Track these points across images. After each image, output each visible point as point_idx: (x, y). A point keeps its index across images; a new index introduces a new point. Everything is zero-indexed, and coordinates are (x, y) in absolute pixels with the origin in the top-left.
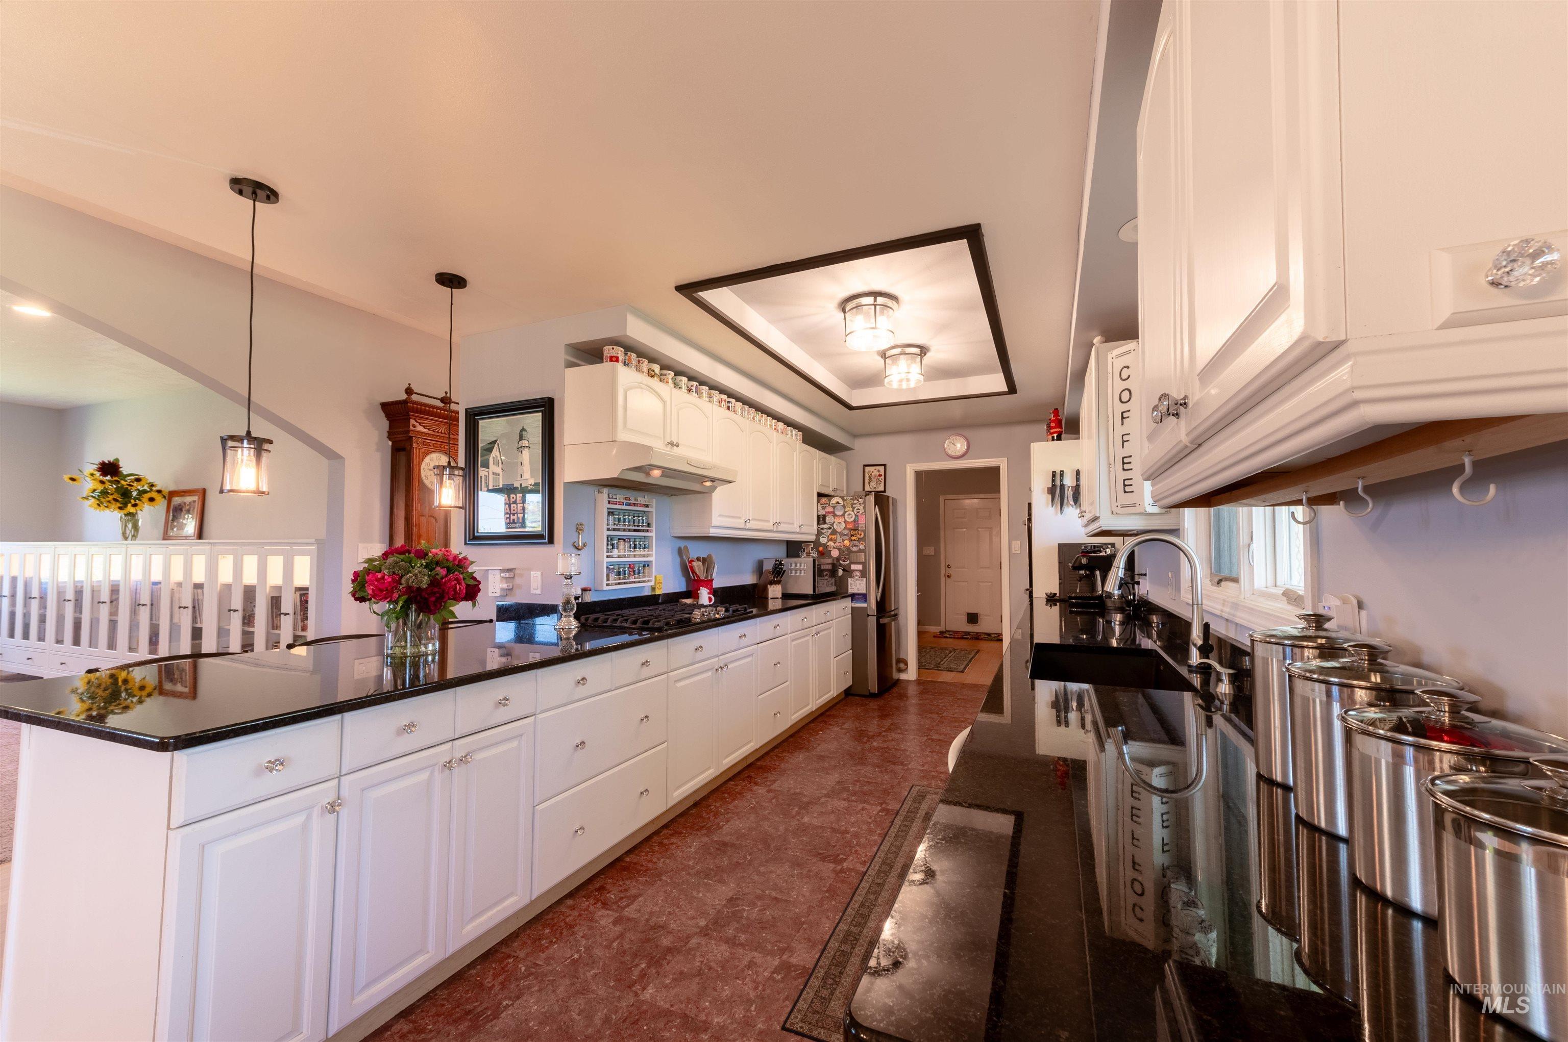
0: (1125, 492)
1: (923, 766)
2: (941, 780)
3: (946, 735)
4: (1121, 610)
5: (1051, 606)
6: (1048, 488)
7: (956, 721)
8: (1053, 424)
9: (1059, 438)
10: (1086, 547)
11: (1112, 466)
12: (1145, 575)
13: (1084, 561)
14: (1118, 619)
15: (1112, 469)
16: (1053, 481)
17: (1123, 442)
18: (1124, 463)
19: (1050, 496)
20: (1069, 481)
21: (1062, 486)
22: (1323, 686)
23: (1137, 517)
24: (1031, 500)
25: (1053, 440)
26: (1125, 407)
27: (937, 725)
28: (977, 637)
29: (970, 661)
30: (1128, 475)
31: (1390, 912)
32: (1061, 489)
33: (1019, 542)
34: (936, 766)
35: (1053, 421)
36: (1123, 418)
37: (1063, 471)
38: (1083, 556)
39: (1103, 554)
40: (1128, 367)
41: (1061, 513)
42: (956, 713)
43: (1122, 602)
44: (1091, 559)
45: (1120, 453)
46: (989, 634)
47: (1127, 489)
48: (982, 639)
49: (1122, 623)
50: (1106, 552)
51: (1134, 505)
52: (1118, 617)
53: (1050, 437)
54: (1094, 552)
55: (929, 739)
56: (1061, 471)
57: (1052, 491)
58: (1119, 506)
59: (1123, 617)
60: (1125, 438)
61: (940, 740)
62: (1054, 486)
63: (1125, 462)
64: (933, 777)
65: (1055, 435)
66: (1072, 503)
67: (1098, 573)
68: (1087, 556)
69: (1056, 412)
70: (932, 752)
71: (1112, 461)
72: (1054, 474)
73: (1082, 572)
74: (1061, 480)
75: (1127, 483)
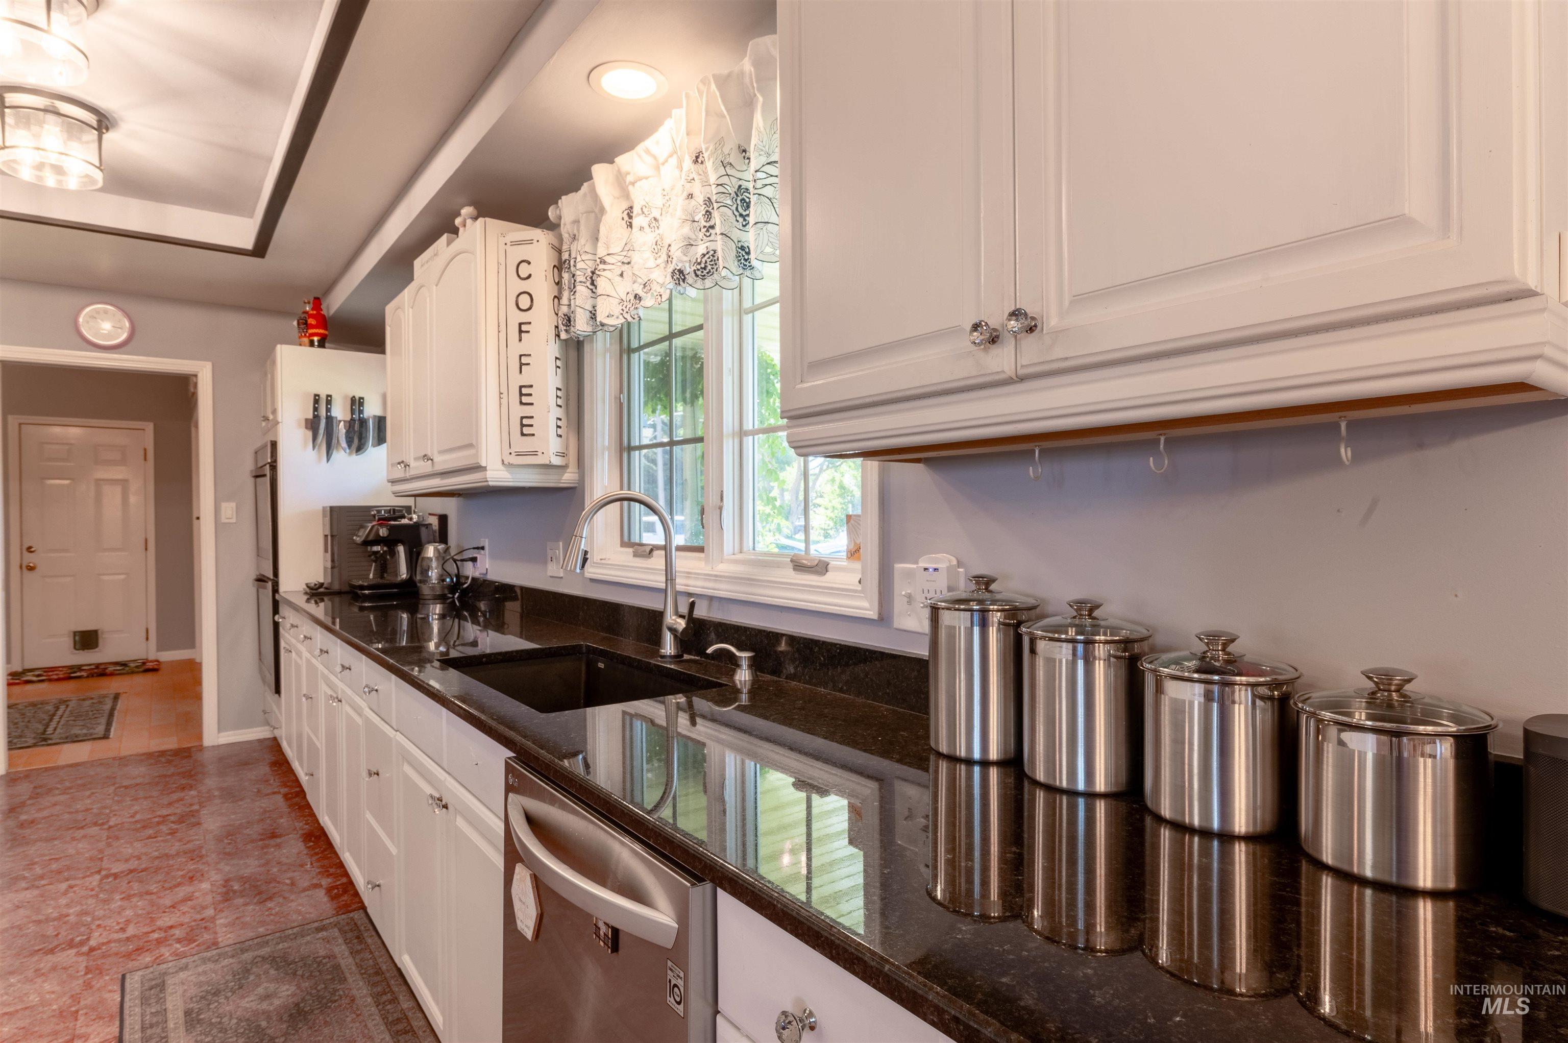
0: (523, 434)
1: (123, 930)
2: (179, 941)
3: (139, 858)
4: (442, 598)
5: (316, 603)
6: (307, 420)
7: (144, 827)
8: (312, 321)
9: (322, 345)
10: (379, 512)
11: (505, 396)
12: (483, 548)
13: (383, 532)
14: (437, 612)
15: (504, 401)
16: (315, 409)
17: (521, 365)
18: (521, 394)
19: (310, 434)
20: (340, 412)
21: (329, 419)
22: (1070, 646)
23: (530, 470)
24: (276, 434)
25: (312, 344)
26: (524, 317)
27: (109, 845)
28: (100, 672)
29: (111, 715)
30: (527, 411)
31: (1196, 839)
32: (327, 423)
33: (233, 505)
34: (153, 920)
35: (311, 316)
36: (521, 331)
37: (330, 396)
38: (381, 525)
39: (405, 521)
40: (529, 263)
41: (328, 460)
42: (136, 813)
43: (443, 588)
44: (392, 529)
45: (517, 380)
46: (124, 664)
47: (526, 430)
48: (112, 674)
49: (442, 617)
50: (411, 519)
51: (534, 453)
52: (438, 609)
53: (306, 340)
54: (395, 519)
55: (107, 876)
56: (328, 396)
57: (312, 425)
58: (513, 454)
59: (444, 609)
60: (524, 360)
61: (131, 871)
62: (316, 417)
63: (523, 392)
64: (159, 942)
65: (316, 339)
66: (344, 444)
67: (401, 549)
68: (386, 526)
69: (317, 303)
70: (128, 898)
71: (504, 390)
72: (316, 399)
73: (376, 548)
74: (328, 410)
75: (525, 422)
